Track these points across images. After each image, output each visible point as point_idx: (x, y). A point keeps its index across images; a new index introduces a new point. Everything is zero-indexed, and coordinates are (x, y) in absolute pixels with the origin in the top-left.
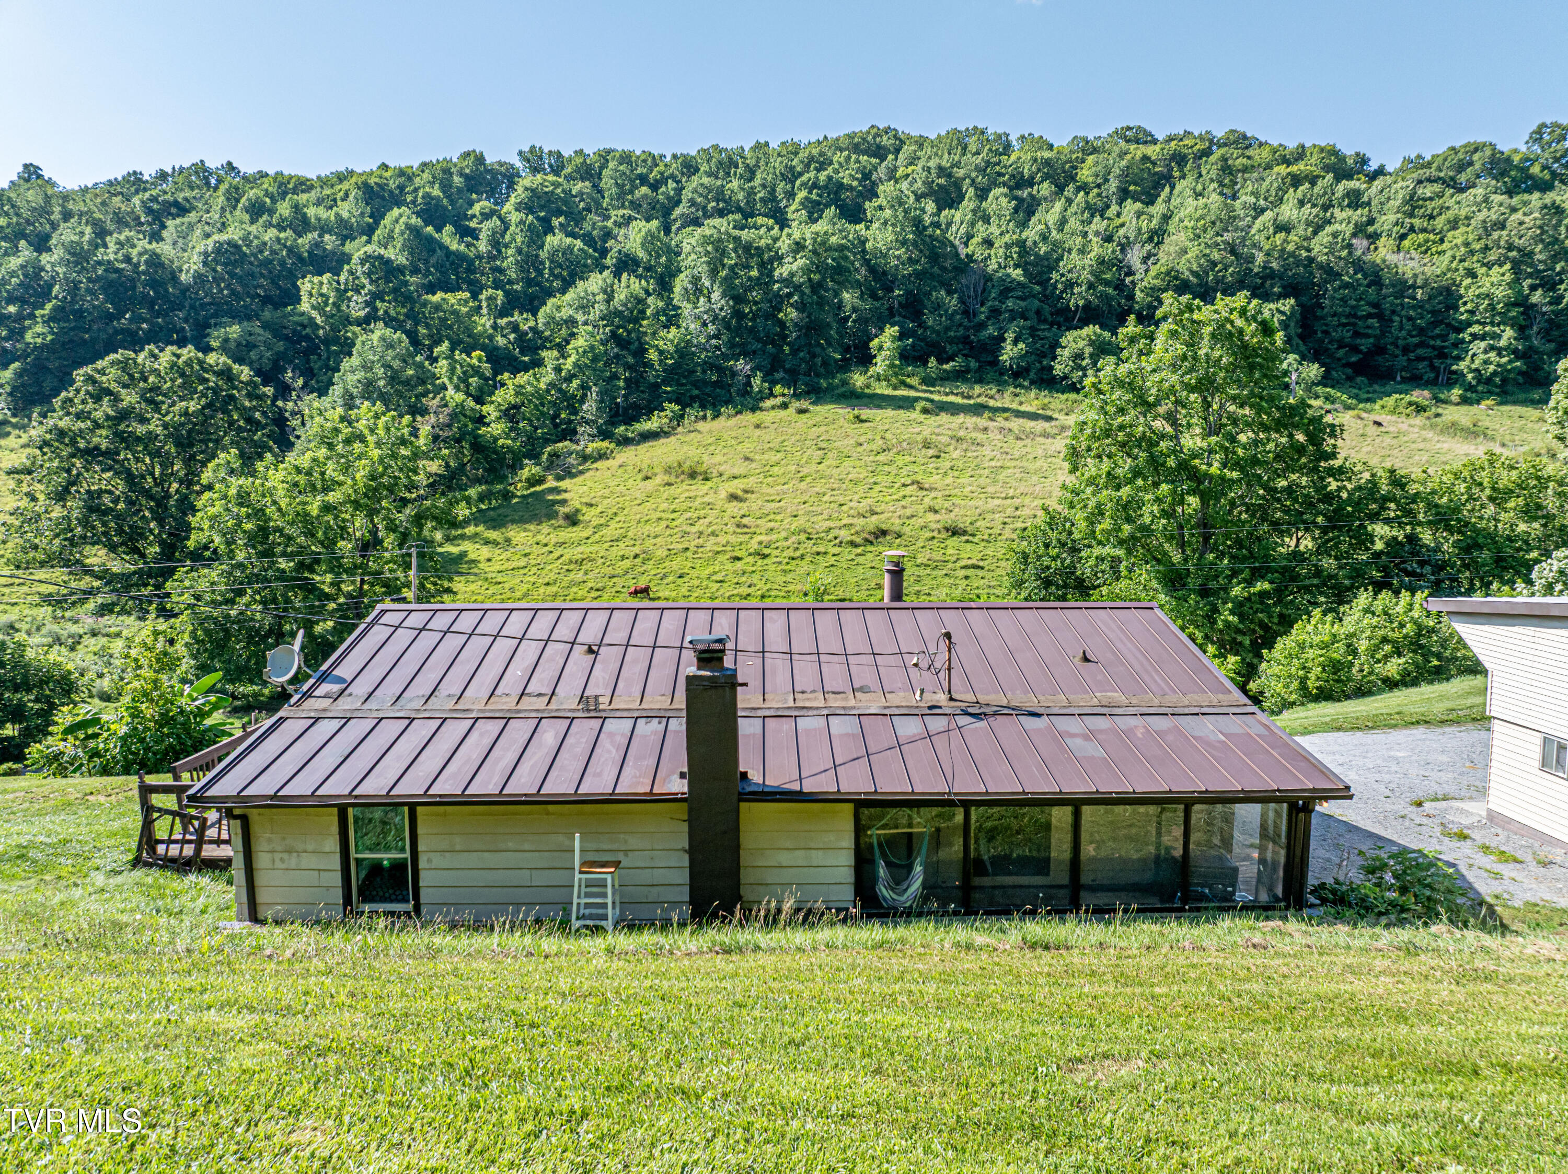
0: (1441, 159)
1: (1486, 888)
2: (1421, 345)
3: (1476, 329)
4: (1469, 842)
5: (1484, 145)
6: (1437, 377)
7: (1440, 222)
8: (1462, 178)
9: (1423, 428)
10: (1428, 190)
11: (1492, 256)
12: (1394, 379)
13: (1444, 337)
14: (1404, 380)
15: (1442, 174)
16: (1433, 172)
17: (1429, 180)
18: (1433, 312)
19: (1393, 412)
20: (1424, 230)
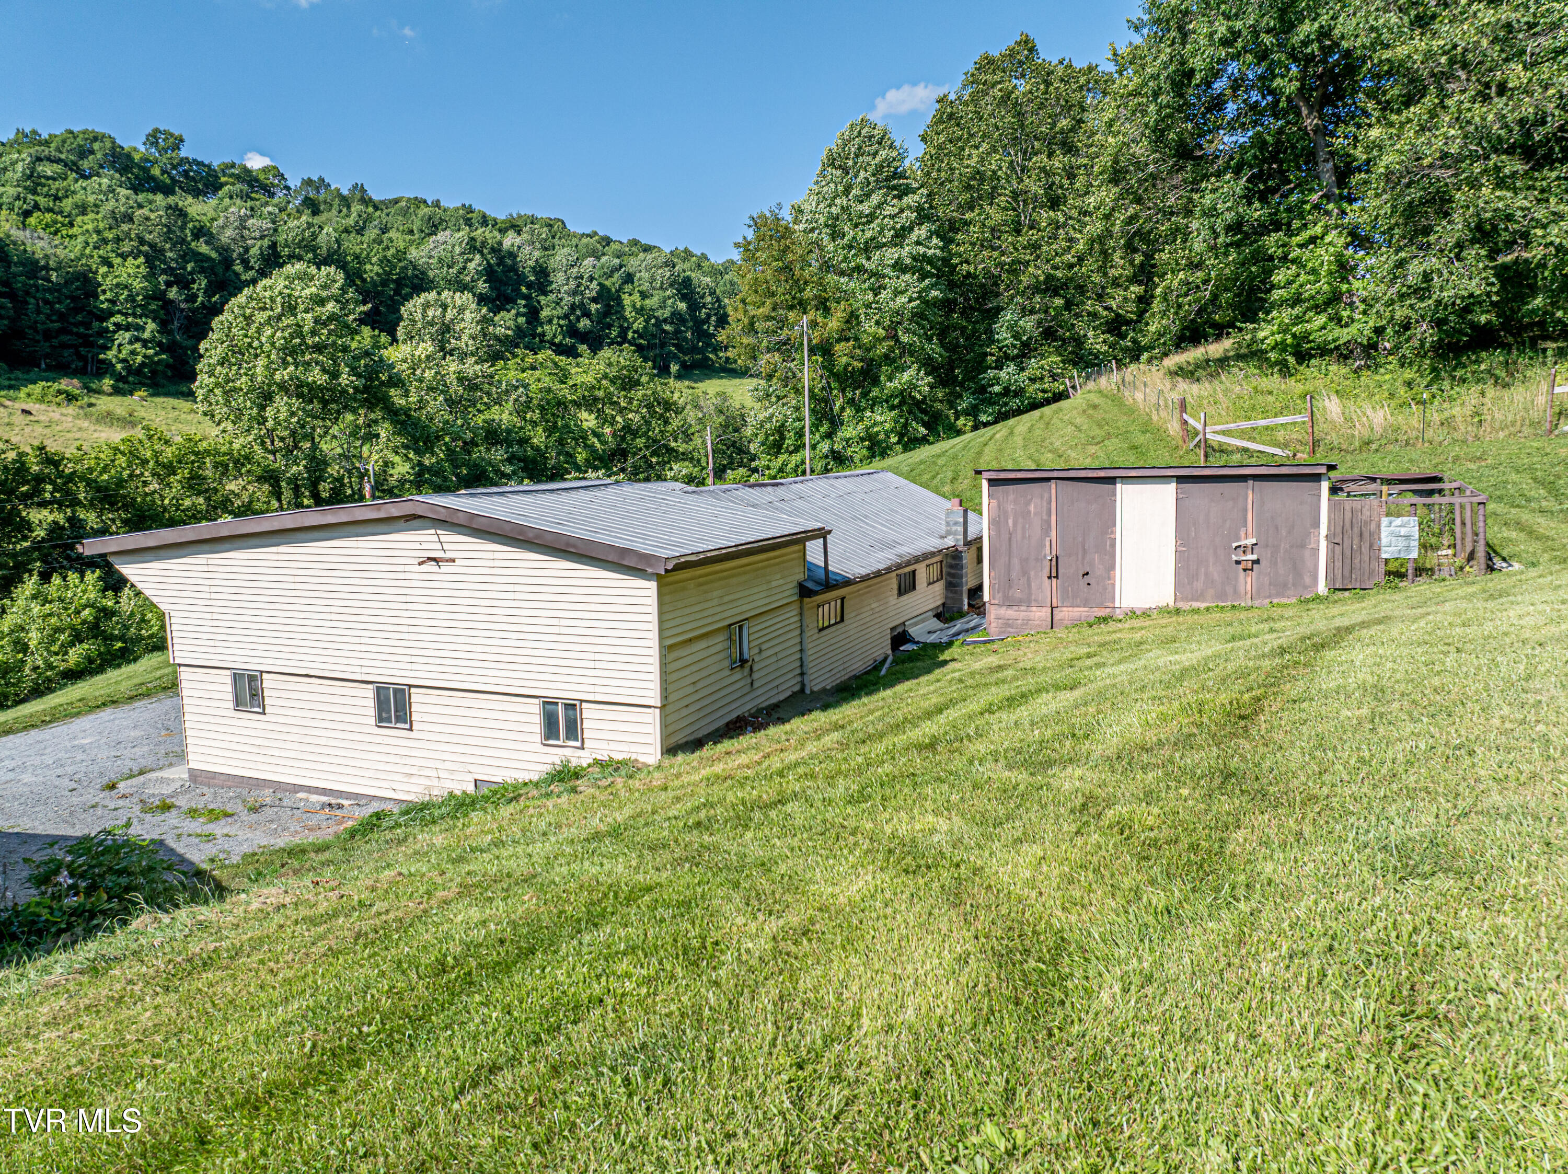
0: (59, 139)
1: (198, 855)
2: (62, 331)
3: (118, 318)
4: (174, 812)
5: (104, 136)
6: (85, 367)
7: (67, 204)
8: (85, 164)
9: (77, 417)
10: (48, 169)
11: (126, 247)
12: (39, 366)
13: (88, 326)
14: (49, 368)
15: (63, 156)
16: (52, 151)
17: (50, 159)
18: (74, 299)
19: (41, 400)
20: (50, 210)
